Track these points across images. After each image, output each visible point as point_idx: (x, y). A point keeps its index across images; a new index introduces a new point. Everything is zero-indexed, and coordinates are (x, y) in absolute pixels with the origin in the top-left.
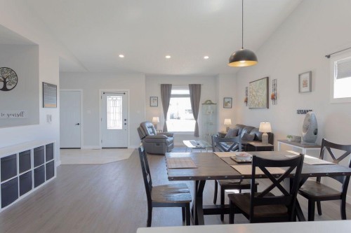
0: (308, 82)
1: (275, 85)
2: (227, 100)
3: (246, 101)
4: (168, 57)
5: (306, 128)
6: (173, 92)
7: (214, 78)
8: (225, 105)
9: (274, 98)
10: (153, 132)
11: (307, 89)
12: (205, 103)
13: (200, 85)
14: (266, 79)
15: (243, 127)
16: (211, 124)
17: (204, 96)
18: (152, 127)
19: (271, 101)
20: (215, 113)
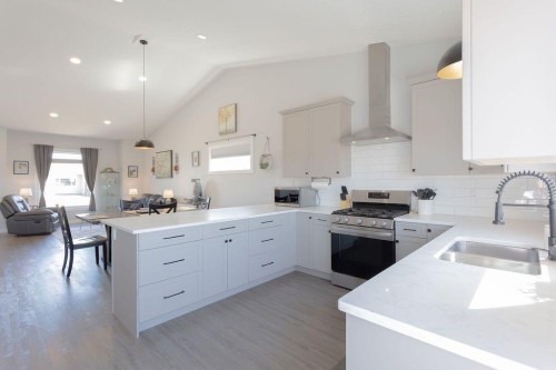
0: (197, 159)
1: (177, 158)
2: (132, 169)
3: (153, 170)
4: (54, 115)
5: (195, 192)
6: (55, 156)
7: (116, 143)
8: (130, 174)
9: (176, 169)
10: (25, 208)
11: (196, 164)
12: (105, 171)
13: (97, 150)
14: (169, 153)
15: (149, 196)
16: (112, 195)
17: (103, 163)
18: (22, 202)
19: (174, 172)
20: (118, 182)
